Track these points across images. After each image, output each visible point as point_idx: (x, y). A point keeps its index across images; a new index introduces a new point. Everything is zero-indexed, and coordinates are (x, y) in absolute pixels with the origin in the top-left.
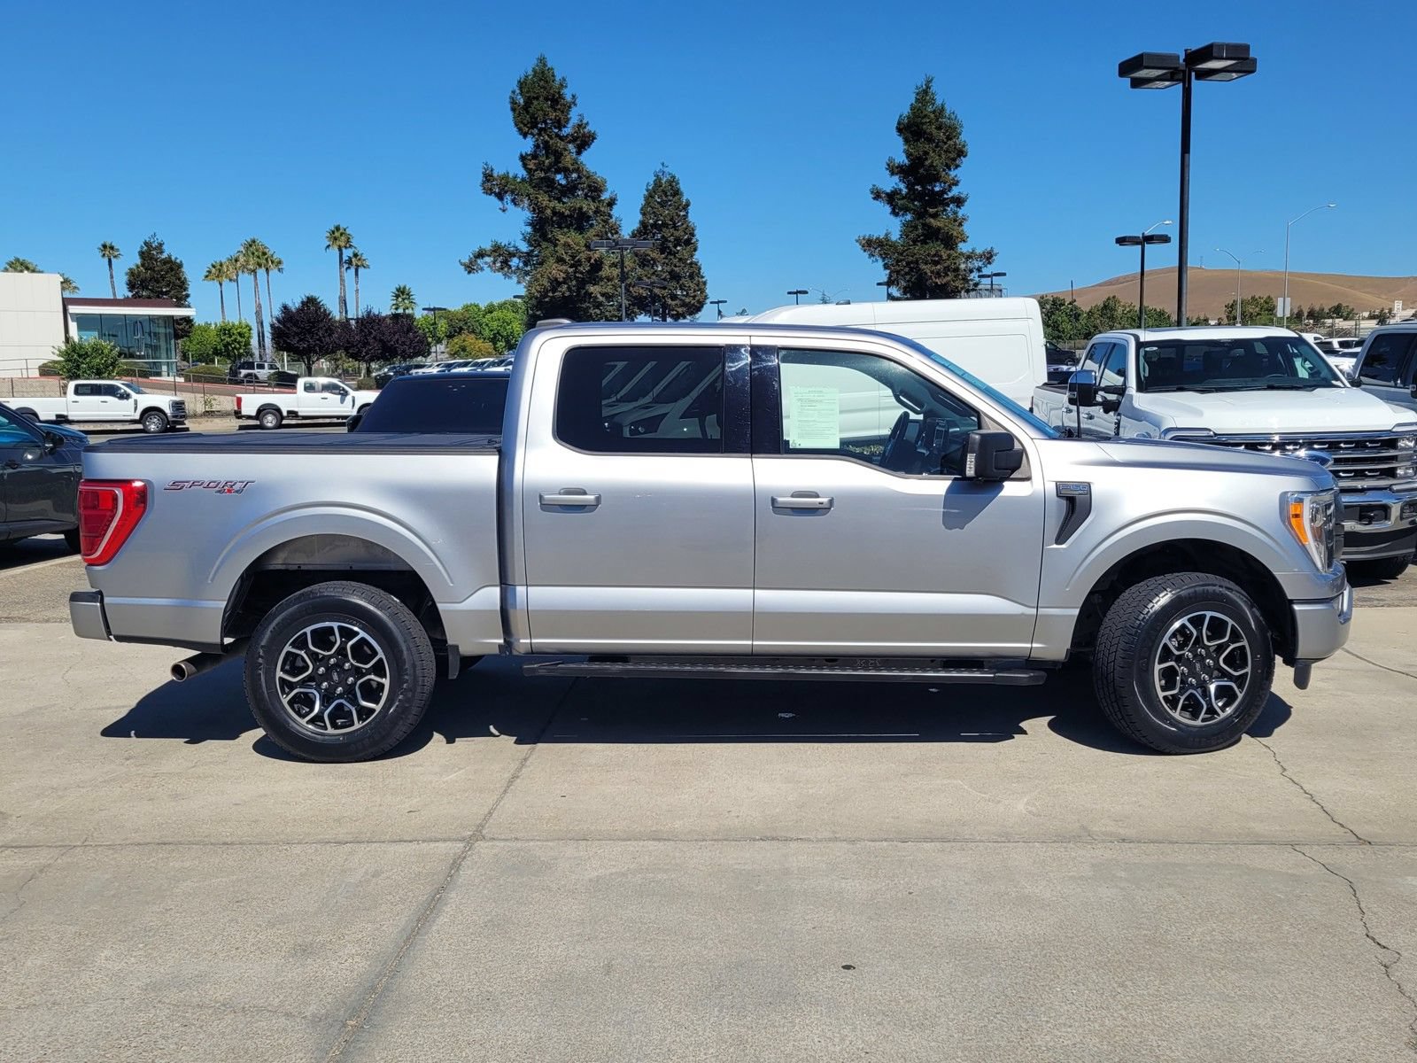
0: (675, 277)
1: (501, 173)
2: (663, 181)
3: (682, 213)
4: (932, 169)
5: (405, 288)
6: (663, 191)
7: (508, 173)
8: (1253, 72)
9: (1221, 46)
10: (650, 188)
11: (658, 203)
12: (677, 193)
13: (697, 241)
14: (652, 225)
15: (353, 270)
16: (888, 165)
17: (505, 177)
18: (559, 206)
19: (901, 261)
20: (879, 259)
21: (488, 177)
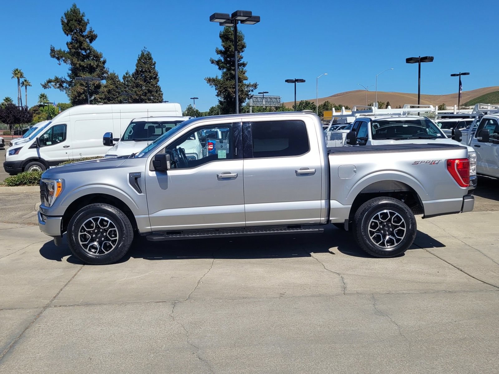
0: (150, 91)
1: (58, 49)
2: (145, 54)
3: (153, 67)
4: (232, 52)
5: (44, 94)
6: (145, 58)
7: (61, 50)
8: (259, 21)
9: (240, 12)
10: (140, 56)
11: (143, 63)
12: (150, 58)
13: (159, 77)
14: (140, 71)
15: (24, 87)
16: (216, 50)
17: (60, 51)
18: (82, 63)
19: (222, 87)
20: (214, 86)
21: (53, 51)
